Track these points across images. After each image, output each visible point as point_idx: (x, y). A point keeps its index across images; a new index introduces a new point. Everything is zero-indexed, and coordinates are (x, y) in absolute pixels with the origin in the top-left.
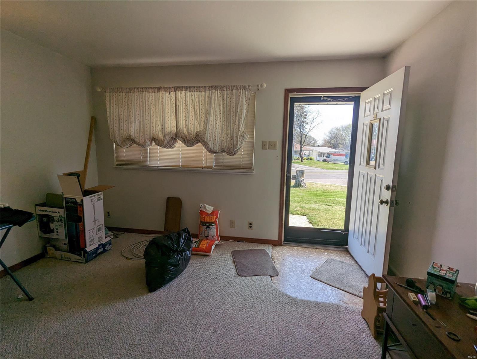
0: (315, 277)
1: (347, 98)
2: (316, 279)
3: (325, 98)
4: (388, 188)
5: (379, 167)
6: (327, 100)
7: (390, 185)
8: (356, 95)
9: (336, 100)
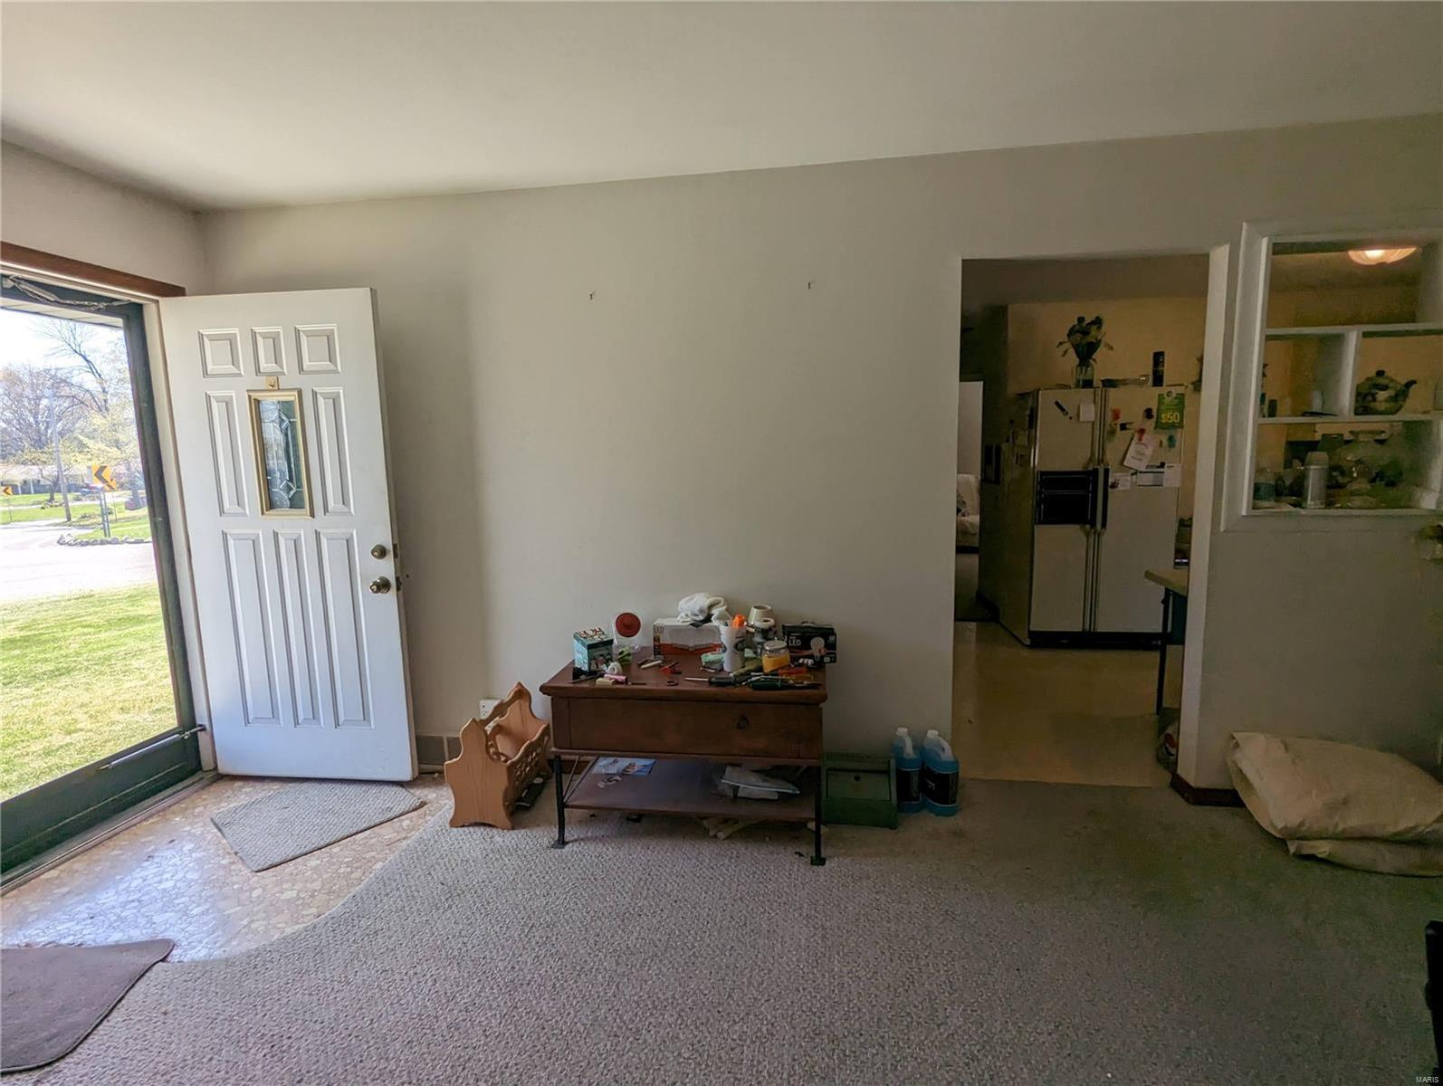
0: (270, 863)
1: (106, 302)
2: (280, 864)
3: (24, 286)
4: (381, 552)
5: (326, 510)
6: (29, 294)
7: (383, 544)
8: (133, 300)
9: (68, 302)
